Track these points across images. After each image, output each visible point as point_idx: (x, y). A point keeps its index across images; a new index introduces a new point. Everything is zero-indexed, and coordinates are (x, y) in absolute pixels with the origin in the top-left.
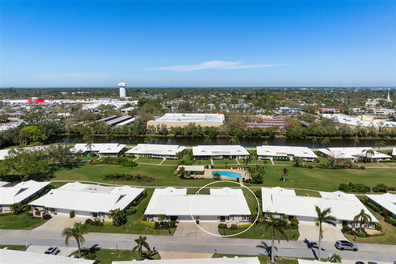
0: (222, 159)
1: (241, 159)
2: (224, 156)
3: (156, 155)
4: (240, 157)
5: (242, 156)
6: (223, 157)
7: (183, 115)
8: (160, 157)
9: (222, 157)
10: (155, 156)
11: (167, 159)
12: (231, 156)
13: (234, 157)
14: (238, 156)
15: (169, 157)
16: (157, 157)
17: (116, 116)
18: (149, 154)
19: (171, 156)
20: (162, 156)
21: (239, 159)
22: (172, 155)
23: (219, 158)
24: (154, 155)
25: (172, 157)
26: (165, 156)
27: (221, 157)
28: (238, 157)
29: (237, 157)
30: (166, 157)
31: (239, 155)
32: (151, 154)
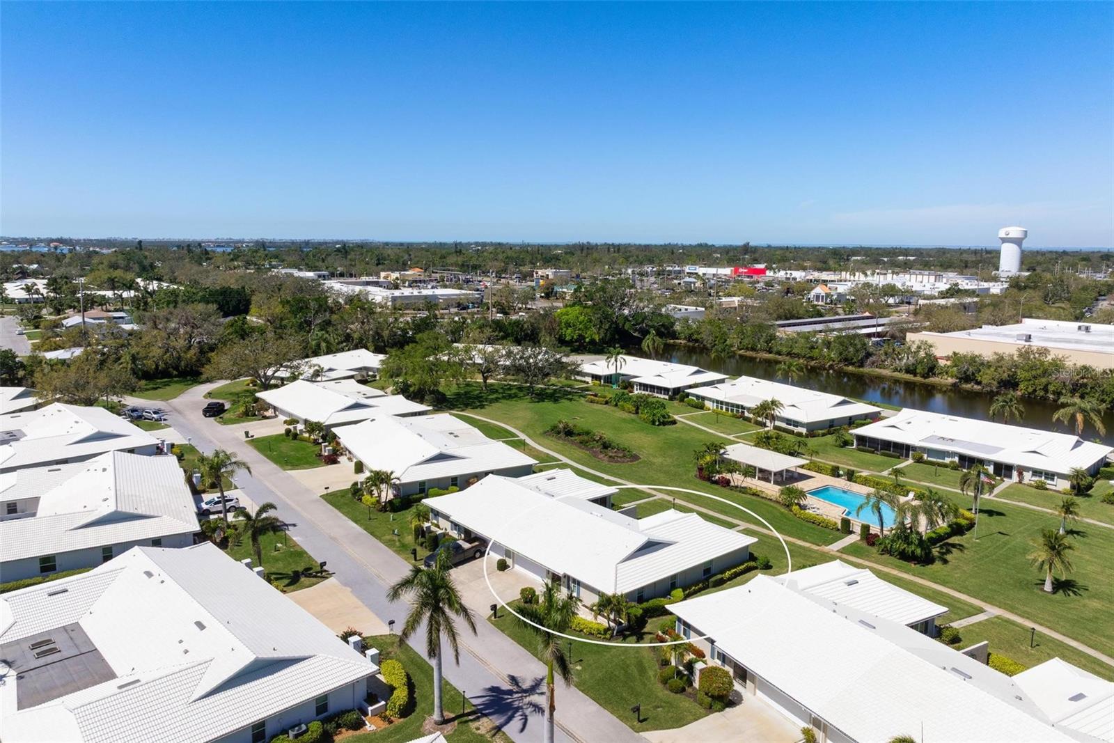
0: (955, 467)
1: (1030, 486)
2: (963, 458)
4: (1028, 476)
5: (1037, 472)
6: (960, 459)
7: (1080, 328)
9: (956, 459)
12: (989, 462)
13: (1003, 469)
14: (1021, 470)
15: (784, 425)
17: (870, 315)
18: (738, 406)
21: (1026, 481)
23: (941, 461)
25: (791, 428)
27: (947, 460)
28: (1020, 474)
29: (1015, 474)
31: (1027, 469)
32: (743, 407)
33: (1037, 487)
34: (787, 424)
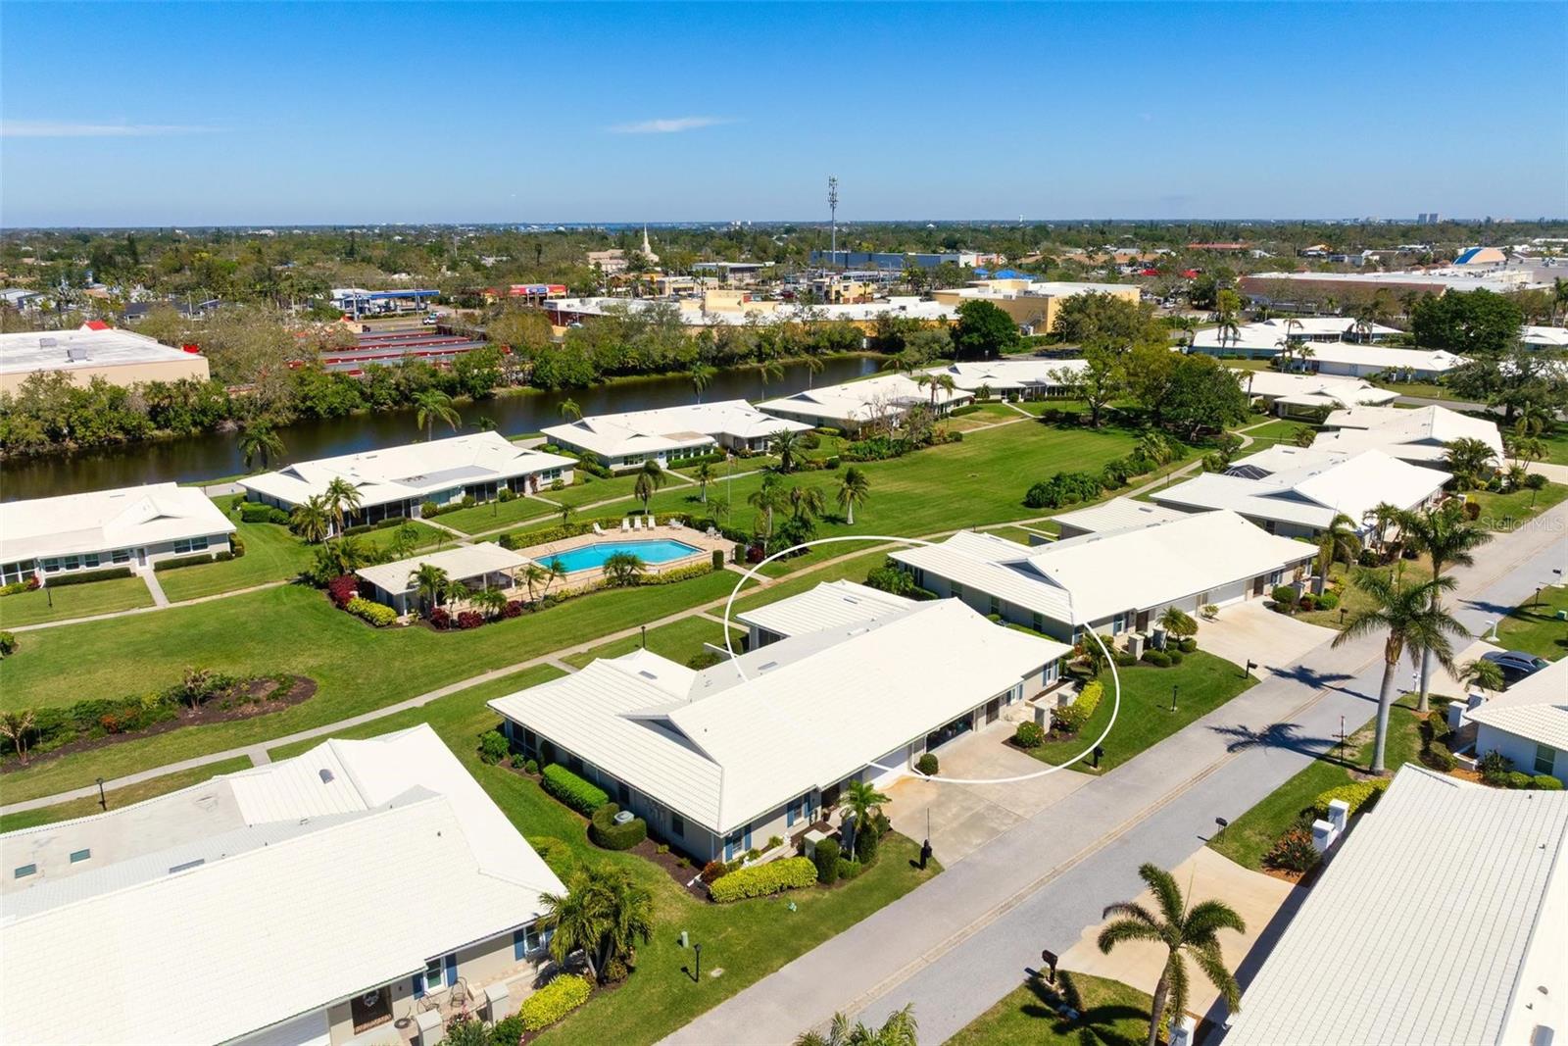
0: (465, 504)
1: (546, 491)
2: (470, 489)
3: (72, 561)
4: (540, 481)
6: (467, 493)
8: (108, 566)
9: (463, 493)
10: (63, 572)
11: (160, 567)
12: (502, 481)
13: (516, 484)
14: (533, 477)
15: (172, 556)
16: (83, 569)
19: (180, 545)
20: (120, 555)
21: (539, 488)
22: (186, 541)
23: (449, 503)
24: (51, 564)
25: (192, 553)
26: (142, 552)
27: (457, 499)
28: (534, 483)
29: (528, 484)
30: (151, 560)
31: (537, 473)
32: (27, 565)
33: (553, 489)
34: (177, 551)
